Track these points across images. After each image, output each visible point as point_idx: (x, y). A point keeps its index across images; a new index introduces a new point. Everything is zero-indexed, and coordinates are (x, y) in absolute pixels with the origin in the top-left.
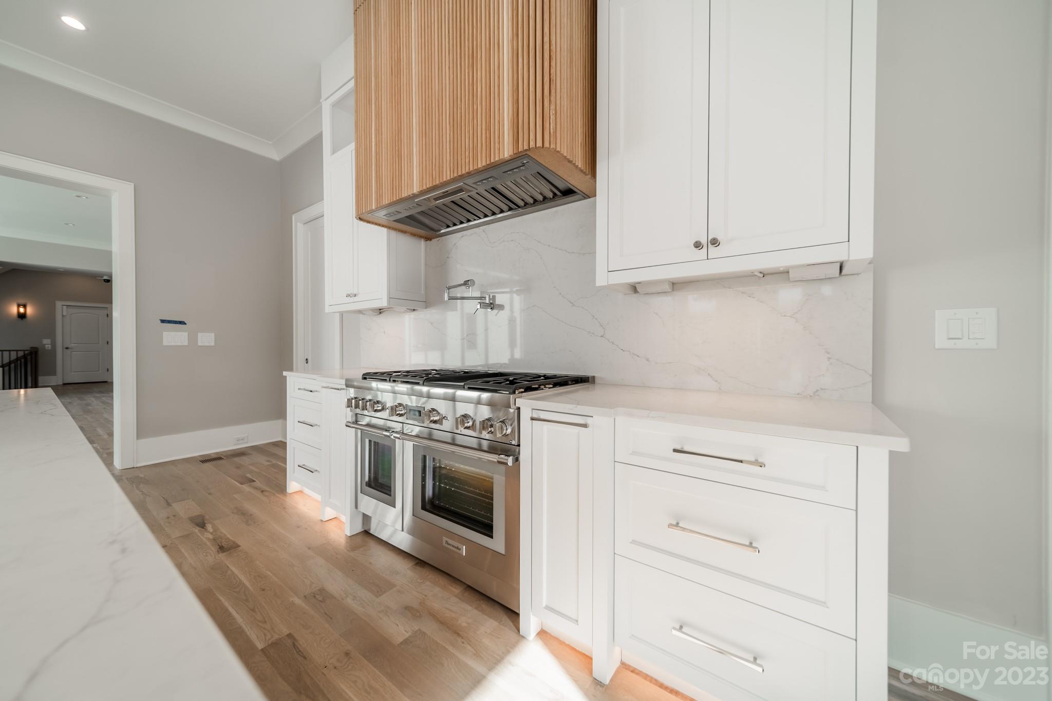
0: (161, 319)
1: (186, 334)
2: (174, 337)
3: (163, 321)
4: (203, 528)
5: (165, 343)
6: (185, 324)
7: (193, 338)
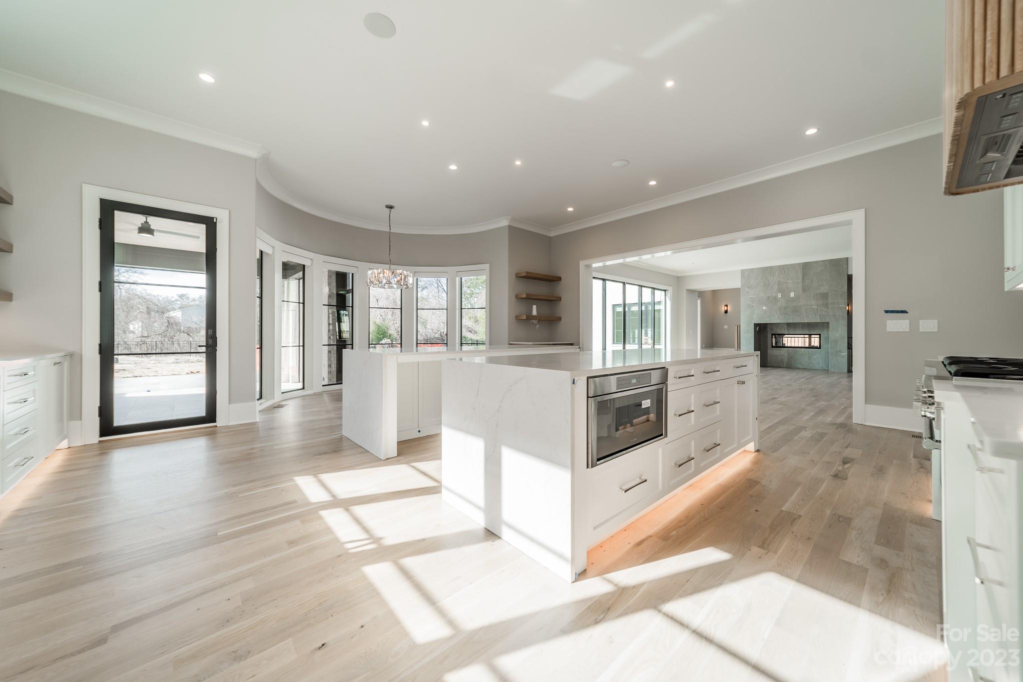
0: (885, 310)
1: (907, 322)
2: (897, 325)
3: (887, 312)
4: (844, 464)
5: (888, 329)
6: (907, 313)
7: (914, 326)
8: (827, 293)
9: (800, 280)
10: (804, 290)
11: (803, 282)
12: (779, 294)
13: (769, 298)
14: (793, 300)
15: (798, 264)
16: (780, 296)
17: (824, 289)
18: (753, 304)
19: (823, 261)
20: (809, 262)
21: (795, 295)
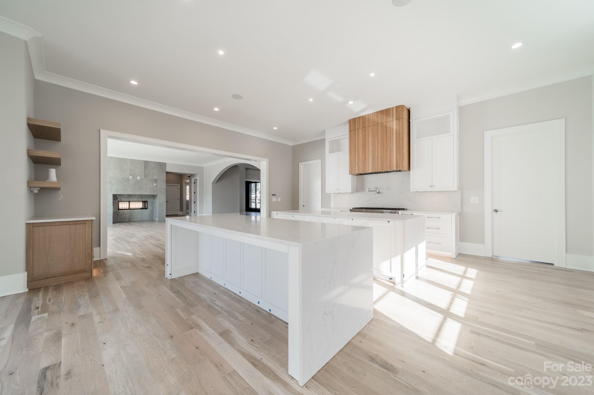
5: (273, 201)
8: (157, 180)
9: (143, 170)
10: (145, 176)
11: (144, 171)
12: (130, 177)
13: (123, 178)
14: (139, 181)
15: (142, 161)
16: (131, 178)
17: (155, 177)
18: (112, 181)
19: (155, 162)
20: (148, 161)
21: (140, 179)
